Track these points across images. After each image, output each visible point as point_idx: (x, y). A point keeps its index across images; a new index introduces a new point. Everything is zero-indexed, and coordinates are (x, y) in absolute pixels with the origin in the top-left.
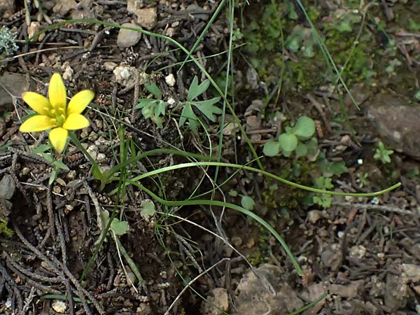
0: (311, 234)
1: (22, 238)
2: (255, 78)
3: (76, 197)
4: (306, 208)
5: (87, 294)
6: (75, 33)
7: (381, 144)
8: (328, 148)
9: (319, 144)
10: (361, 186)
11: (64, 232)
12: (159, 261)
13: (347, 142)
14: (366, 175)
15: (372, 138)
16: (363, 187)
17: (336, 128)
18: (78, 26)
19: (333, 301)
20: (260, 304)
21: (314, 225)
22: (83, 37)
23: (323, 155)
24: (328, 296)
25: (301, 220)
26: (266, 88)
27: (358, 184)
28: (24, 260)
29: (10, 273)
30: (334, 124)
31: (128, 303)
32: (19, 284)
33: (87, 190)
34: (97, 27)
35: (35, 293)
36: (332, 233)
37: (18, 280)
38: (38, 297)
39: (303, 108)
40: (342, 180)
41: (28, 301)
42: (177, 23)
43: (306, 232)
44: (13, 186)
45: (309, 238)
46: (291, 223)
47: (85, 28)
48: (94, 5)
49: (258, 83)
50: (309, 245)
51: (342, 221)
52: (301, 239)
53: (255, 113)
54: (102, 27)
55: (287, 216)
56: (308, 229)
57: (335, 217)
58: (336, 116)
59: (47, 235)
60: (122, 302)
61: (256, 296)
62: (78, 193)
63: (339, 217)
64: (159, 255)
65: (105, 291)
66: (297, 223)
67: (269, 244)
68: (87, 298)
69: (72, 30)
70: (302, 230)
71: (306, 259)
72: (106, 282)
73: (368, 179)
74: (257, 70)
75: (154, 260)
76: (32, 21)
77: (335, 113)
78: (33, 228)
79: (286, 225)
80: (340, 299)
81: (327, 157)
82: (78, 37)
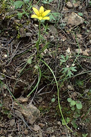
0: (54, 124)
1: (19, 43)
2: (87, 92)
3: (33, 50)
4: (60, 120)
5: (11, 60)
6: (73, 40)
7: (87, 135)
8: (79, 120)
9: (79, 117)
10: (73, 134)
11: (24, 52)
12: (27, 78)
13: (83, 125)
14: (77, 134)
15: (87, 132)
16: (73, 135)
17: (85, 121)
18: (75, 40)
19: (37, 134)
20: (28, 111)
21: (57, 124)
22: (73, 42)
23: (76, 119)
24: (38, 132)
25: (56, 119)
26: (86, 96)
27: (74, 133)
28: (14, 45)
29: (10, 43)
30: (86, 119)
31: (13, 72)
32: (8, 45)
33: (36, 52)
34: (77, 44)
35: (7, 49)
36: (57, 130)
37: (9, 45)
38: (6, 50)
39: (86, 109)
40: (72, 128)
41: (4, 48)
42: (88, 62)
43: (54, 122)
44: (30, 35)
45: (53, 124)
46: (55, 117)
47: (76, 41)
48: (82, 40)
49: (86, 93)
50: (51, 125)
51: (61, 131)
52: (51, 122)
53: (77, 94)
54: (77, 45)
55: (56, 115)
56: (55, 122)
57: (61, 129)
58: (88, 119)
59: (22, 49)
60: (13, 71)
61: (29, 110)
62: (34, 50)
63: (62, 130)
64: (28, 77)
65: (14, 66)
66: (55, 118)
67: (46, 112)
68: (10, 61)
69: (74, 39)
70: (54, 121)
71: (47, 124)
72: (16, 66)
73: (76, 135)
74: (89, 92)
75: (27, 76)
76: (71, 30)
77: (89, 119)
78: (23, 45)
79: (53, 115)
80: (38, 136)
81: (76, 121)
82: (72, 41)
